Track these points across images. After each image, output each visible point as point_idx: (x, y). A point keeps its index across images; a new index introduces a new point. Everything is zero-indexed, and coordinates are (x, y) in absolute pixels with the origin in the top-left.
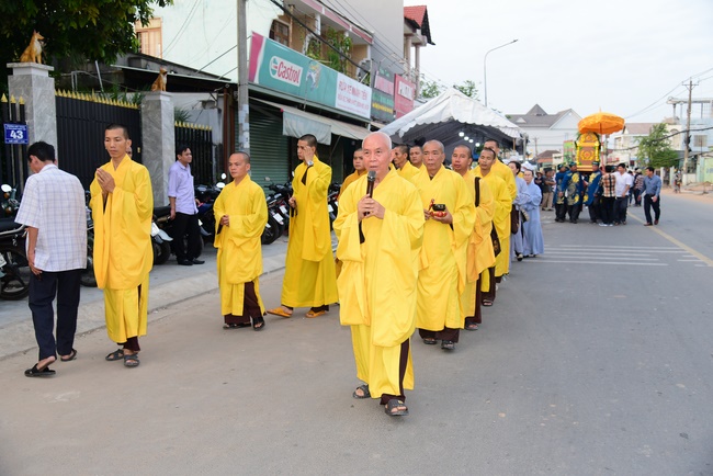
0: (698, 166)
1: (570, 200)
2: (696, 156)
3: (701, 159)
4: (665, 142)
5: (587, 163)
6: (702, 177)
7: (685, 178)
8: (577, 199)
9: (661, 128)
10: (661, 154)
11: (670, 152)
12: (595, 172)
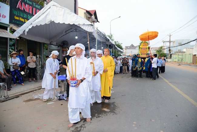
0: (172, 57)
1: (138, 68)
2: (171, 55)
3: (173, 55)
4: (162, 51)
5: (144, 54)
6: (173, 60)
7: (169, 60)
8: (141, 68)
9: (161, 48)
10: (162, 54)
11: (164, 54)
12: (148, 57)
